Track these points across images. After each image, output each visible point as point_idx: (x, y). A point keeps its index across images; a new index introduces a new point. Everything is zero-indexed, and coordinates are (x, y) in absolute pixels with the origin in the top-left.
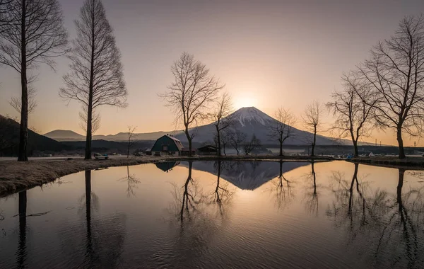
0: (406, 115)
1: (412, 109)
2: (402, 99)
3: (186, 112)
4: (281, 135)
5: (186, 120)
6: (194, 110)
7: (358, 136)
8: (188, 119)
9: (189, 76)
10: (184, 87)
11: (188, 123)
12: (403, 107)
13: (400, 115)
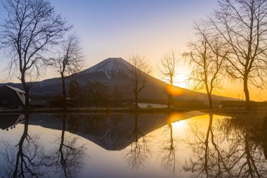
0: (251, 67)
1: (256, 61)
2: (247, 50)
3: (23, 56)
4: (136, 86)
5: (23, 64)
6: (34, 53)
7: (212, 87)
8: (26, 64)
9: (27, 13)
10: (21, 26)
11: (25, 69)
12: (247, 58)
13: (246, 66)
